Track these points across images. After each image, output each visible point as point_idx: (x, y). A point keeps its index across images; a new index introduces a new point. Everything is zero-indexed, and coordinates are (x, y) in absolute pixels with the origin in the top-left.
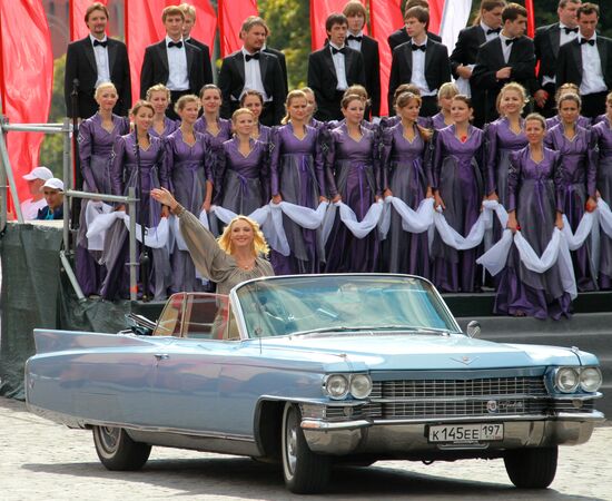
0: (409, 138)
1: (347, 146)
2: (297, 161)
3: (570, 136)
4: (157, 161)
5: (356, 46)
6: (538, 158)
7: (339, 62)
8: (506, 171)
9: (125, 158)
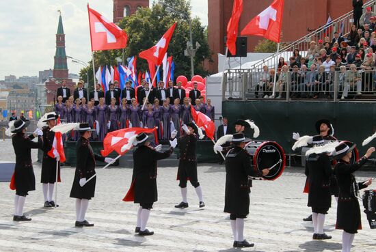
0: (124, 108)
1: (112, 110)
2: (101, 113)
3: (157, 109)
4: (71, 112)
5: (117, 90)
6: (150, 113)
7: (112, 93)
8: (144, 116)
9: (64, 112)
